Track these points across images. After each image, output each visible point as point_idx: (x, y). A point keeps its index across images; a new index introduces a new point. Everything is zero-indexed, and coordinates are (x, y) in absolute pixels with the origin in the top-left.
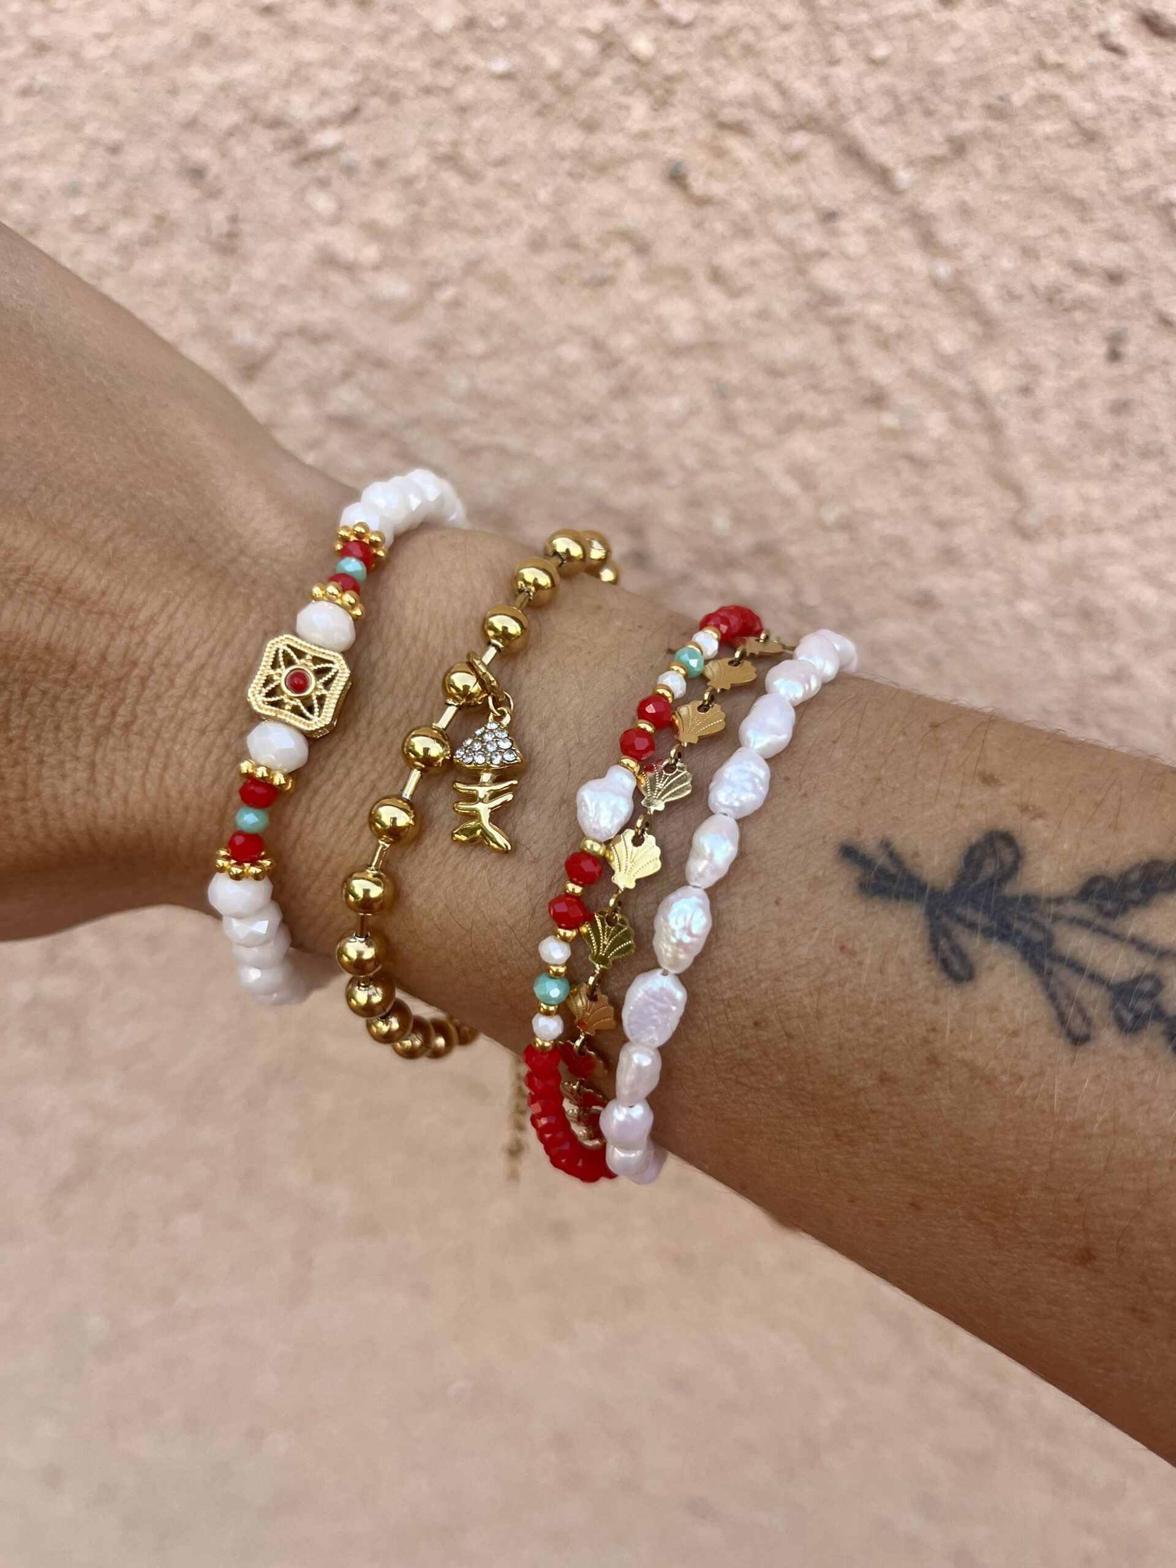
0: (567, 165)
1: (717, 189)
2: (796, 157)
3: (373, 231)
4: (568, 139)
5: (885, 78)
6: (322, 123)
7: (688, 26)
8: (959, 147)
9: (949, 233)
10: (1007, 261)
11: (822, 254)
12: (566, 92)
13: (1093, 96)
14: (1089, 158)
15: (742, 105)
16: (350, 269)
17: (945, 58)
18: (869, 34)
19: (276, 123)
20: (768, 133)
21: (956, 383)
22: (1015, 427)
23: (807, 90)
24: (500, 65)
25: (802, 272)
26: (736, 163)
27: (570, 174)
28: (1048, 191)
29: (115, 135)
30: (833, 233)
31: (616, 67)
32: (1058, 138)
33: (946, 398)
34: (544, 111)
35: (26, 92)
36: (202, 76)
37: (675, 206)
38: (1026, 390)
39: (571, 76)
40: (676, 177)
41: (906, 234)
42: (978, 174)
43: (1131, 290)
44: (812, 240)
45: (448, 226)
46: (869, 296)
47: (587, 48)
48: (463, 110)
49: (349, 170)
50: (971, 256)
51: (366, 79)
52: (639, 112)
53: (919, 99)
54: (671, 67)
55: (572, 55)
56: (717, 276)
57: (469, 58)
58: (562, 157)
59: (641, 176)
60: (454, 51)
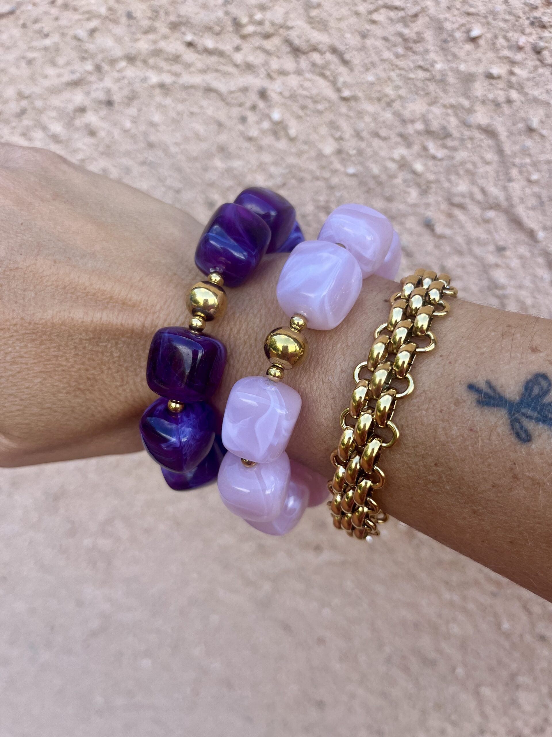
1: (448, 232)
4: (380, 203)
5: (535, 189)
7: (441, 160)
11: (497, 266)
12: (380, 184)
15: (463, 196)
18: (530, 168)
20: (475, 209)
23: (494, 191)
24: (351, 170)
25: (486, 273)
26: (458, 221)
29: (178, 185)
30: (503, 257)
31: (405, 175)
34: (369, 191)
35: (143, 163)
36: (218, 163)
37: (427, 238)
39: (384, 178)
40: (429, 225)
41: (541, 260)
44: (491, 259)
46: (520, 287)
47: (392, 166)
48: (332, 188)
51: (290, 172)
52: (414, 194)
54: (430, 176)
55: (385, 169)
57: (337, 165)
59: (412, 223)
60: (331, 163)
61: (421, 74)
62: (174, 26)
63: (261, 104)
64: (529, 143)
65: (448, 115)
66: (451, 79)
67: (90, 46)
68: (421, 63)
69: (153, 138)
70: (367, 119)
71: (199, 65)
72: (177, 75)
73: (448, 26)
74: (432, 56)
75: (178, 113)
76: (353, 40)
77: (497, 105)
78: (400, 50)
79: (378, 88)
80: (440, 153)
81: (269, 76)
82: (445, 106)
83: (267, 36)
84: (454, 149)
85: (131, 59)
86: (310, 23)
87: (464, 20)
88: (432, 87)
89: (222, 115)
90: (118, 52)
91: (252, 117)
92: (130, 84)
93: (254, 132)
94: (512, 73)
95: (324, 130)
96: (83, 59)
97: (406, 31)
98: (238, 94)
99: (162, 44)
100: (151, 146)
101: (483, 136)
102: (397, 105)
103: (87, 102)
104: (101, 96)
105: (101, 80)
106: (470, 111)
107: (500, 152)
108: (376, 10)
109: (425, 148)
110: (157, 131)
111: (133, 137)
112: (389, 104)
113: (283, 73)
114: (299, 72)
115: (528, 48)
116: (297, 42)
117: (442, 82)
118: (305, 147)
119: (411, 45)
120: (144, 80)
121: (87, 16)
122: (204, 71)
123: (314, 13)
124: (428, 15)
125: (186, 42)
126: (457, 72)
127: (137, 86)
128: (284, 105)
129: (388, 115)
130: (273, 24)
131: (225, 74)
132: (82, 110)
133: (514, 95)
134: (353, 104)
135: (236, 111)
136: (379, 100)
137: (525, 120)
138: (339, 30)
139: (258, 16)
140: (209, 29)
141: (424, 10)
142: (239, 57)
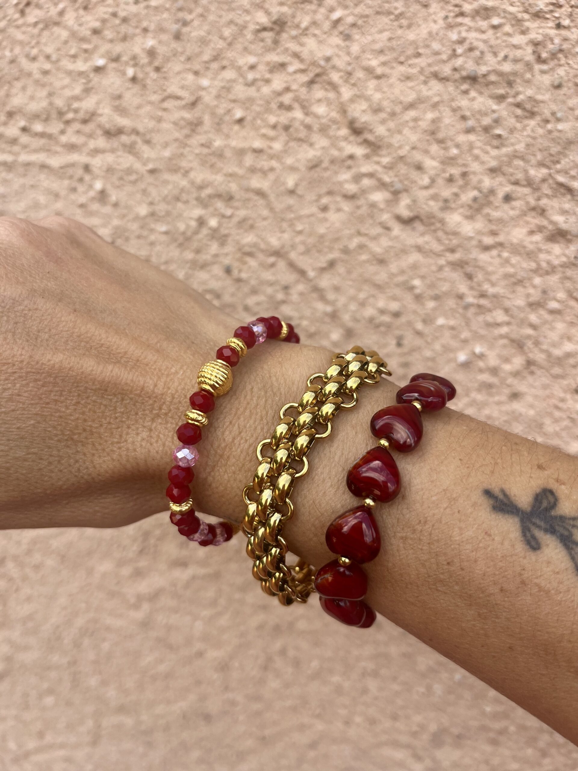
0: (189, 265)
1: (243, 276)
4: (189, 255)
5: (302, 238)
7: (230, 217)
8: (332, 264)
9: (331, 296)
10: (353, 307)
11: (284, 302)
12: (187, 239)
13: (381, 245)
14: (381, 269)
15: (251, 246)
17: (323, 231)
18: (295, 222)
20: (261, 256)
23: (274, 241)
24: (164, 228)
26: (250, 267)
27: (190, 268)
28: (366, 281)
30: (287, 294)
31: (205, 231)
32: (368, 261)
34: (181, 245)
37: (228, 282)
39: (189, 234)
41: (314, 295)
42: (339, 274)
43: (403, 319)
44: (280, 296)
47: (193, 224)
48: (152, 244)
50: (340, 304)
51: (116, 232)
52: (214, 246)
53: (315, 246)
54: (224, 231)
55: (188, 226)
56: (246, 308)
58: (187, 262)
59: (217, 270)
60: (147, 224)
61: (205, 151)
62: (10, 115)
63: (87, 178)
64: (291, 201)
65: (229, 182)
68: (203, 141)
70: (170, 187)
71: (33, 146)
72: (17, 154)
73: (219, 111)
74: (211, 136)
75: (21, 187)
76: (149, 124)
77: (263, 172)
78: (186, 131)
79: (174, 162)
80: (229, 212)
81: (90, 154)
82: (226, 175)
83: (85, 122)
84: (237, 208)
86: (115, 111)
87: (230, 106)
88: (214, 160)
89: (56, 186)
91: (80, 188)
93: (82, 200)
94: (270, 148)
95: (139, 196)
97: (189, 116)
98: (67, 169)
99: (2, 129)
101: (256, 198)
102: (192, 175)
106: (243, 178)
107: (271, 208)
108: (163, 100)
109: (216, 209)
112: (186, 173)
113: (99, 151)
114: (113, 151)
115: (279, 128)
116: (107, 126)
117: (220, 155)
118: (125, 211)
119: (194, 127)
122: (38, 151)
123: (119, 102)
124: (203, 104)
125: (20, 128)
126: (232, 148)
128: (103, 177)
129: (184, 183)
130: (87, 112)
131: (56, 153)
133: (274, 163)
134: (158, 175)
135: (67, 183)
136: (177, 171)
137: (284, 184)
138: (139, 116)
139: (75, 105)
140: (36, 117)
141: (199, 99)
142: (64, 139)
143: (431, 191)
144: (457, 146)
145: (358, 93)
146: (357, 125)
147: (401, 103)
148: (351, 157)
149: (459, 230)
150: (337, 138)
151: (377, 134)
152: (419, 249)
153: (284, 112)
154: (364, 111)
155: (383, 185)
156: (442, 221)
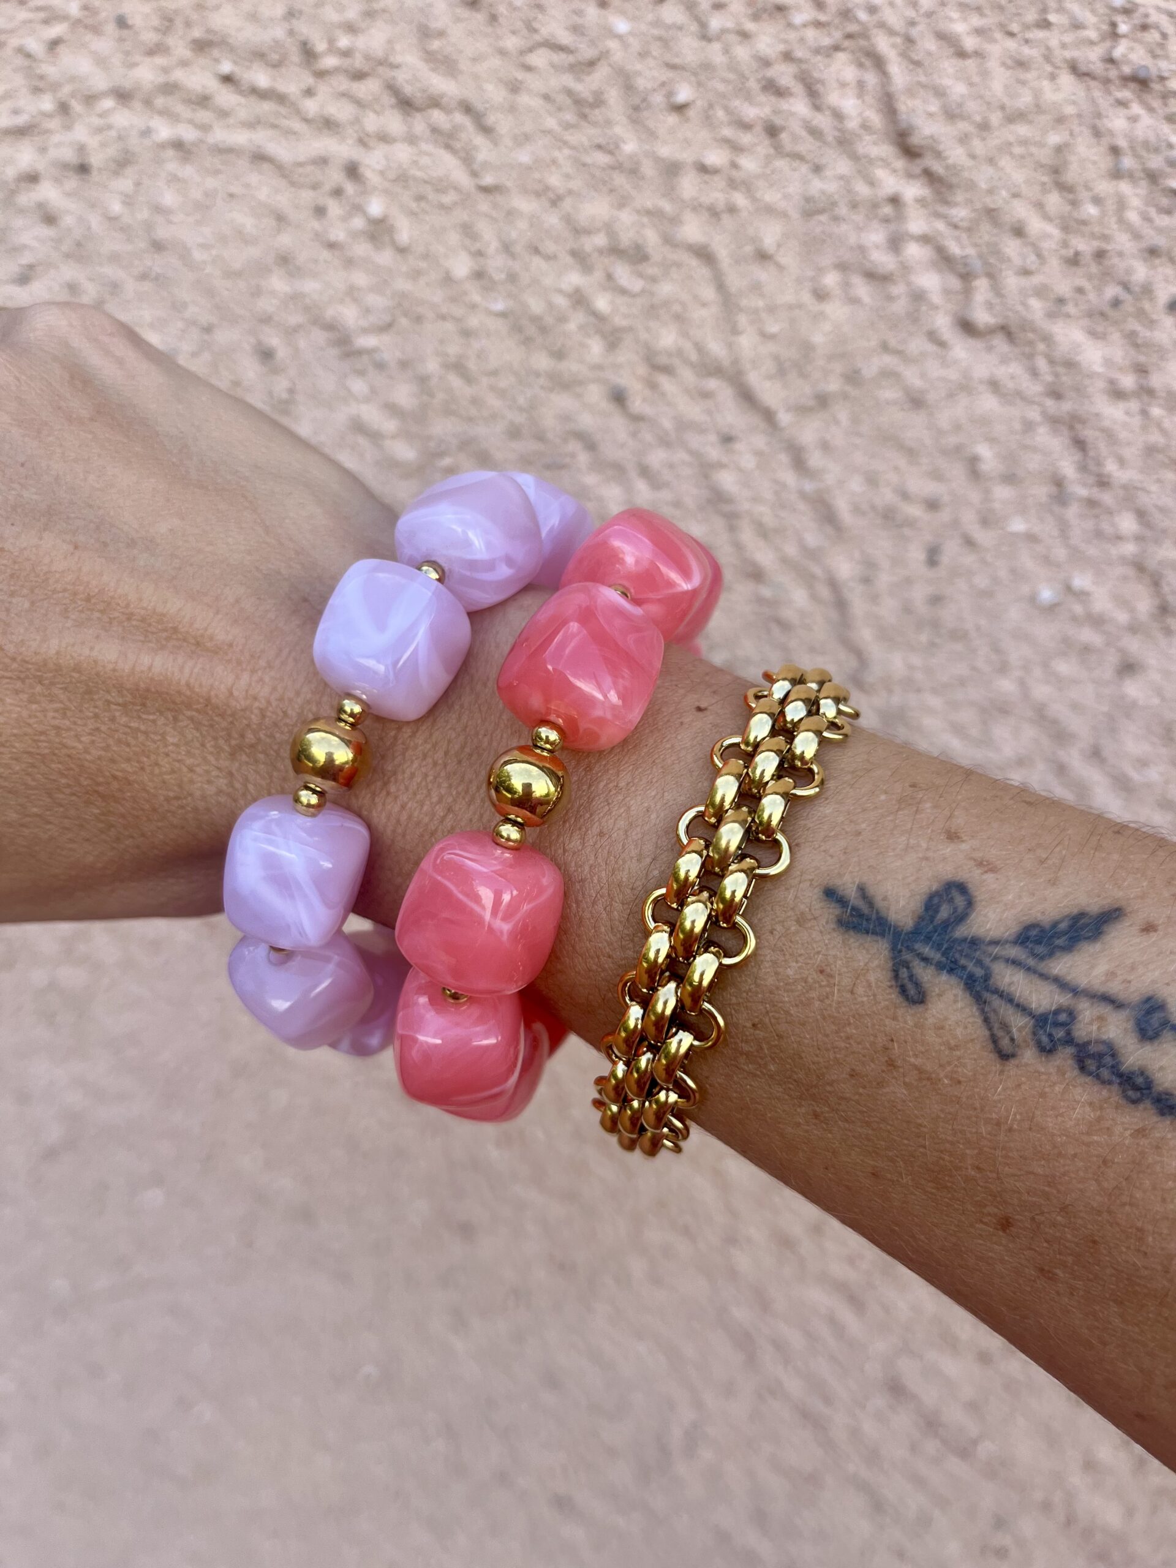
0: (542, 381)
1: (648, 410)
2: (706, 395)
3: (392, 409)
5: (771, 347)
6: (365, 331)
7: (634, 296)
8: (823, 401)
9: (815, 459)
10: (856, 485)
11: (721, 466)
12: (544, 330)
13: (923, 376)
14: (918, 419)
15: (670, 355)
16: (375, 437)
17: (818, 339)
18: (764, 315)
19: (330, 327)
20: (688, 375)
21: (817, 571)
22: (858, 606)
23: (716, 348)
24: (499, 306)
25: (706, 477)
26: (663, 395)
27: (542, 387)
28: (888, 439)
29: (205, 318)
30: (730, 451)
31: (582, 317)
32: (895, 403)
33: (808, 579)
34: (527, 341)
35: (144, 277)
36: (278, 283)
37: (617, 420)
38: (866, 580)
39: (549, 320)
40: (619, 397)
41: (784, 458)
42: (837, 422)
43: (945, 516)
44: (714, 453)
45: (448, 411)
46: (756, 499)
47: (561, 301)
48: (467, 334)
49: (380, 366)
50: (830, 479)
51: (400, 305)
52: (596, 348)
53: (796, 365)
54: (619, 321)
55: (550, 305)
56: (645, 472)
57: (476, 298)
58: (538, 375)
59: (595, 394)
60: (465, 293)
61: (602, 159)
62: (201, 46)
63: (350, 188)
64: (763, 275)
65: (643, 226)
66: (648, 169)
67: (49, 70)
68: (601, 141)
69: (162, 232)
70: (522, 225)
71: (243, 114)
72: (205, 128)
73: (641, 83)
74: (618, 130)
75: (206, 194)
76: (495, 93)
77: (714, 213)
78: (569, 117)
79: (537, 175)
80: (635, 285)
81: (362, 142)
83: (359, 76)
84: (654, 280)
85: (123, 96)
86: (427, 61)
87: (666, 75)
88: (620, 180)
89: (283, 200)
90: (100, 82)
91: (334, 209)
92: (120, 138)
93: (338, 234)
94: (734, 165)
95: (454, 238)
96: (37, 90)
97: (578, 87)
98: (310, 169)
99: (179, 75)
100: (158, 246)
101: (694, 262)
102: (567, 204)
103: (41, 165)
104: (68, 155)
105: (68, 127)
106: (675, 221)
107: (721, 286)
108: (531, 50)
109: (609, 277)
110: (170, 222)
111: (125, 230)
112: (555, 202)
113: (384, 138)
114: (411, 140)
115: (758, 129)
116: (408, 90)
117: (633, 171)
118: (423, 265)
119: (587, 110)
120: (146, 132)
121: (42, 15)
122: (252, 125)
123: (435, 45)
124: (610, 65)
125: (220, 75)
126: (657, 160)
127: (134, 142)
128: (386, 192)
129: (553, 220)
130: (367, 57)
131: (289, 133)
132: (32, 178)
133: (740, 199)
134: (499, 198)
135: (307, 196)
136: (538, 194)
137: (755, 240)
138: (476, 77)
139: (344, 42)
140: (259, 56)
141: (605, 55)
142: (311, 106)
143: (1036, 280)
144: (1097, 201)
145: (923, 79)
146: (915, 140)
147: (1003, 108)
148: (895, 200)
149: (1078, 358)
150: (871, 161)
151: (950, 161)
152: (994, 385)
153: (773, 99)
154: (931, 115)
155: (944, 260)
156: (1047, 339)
